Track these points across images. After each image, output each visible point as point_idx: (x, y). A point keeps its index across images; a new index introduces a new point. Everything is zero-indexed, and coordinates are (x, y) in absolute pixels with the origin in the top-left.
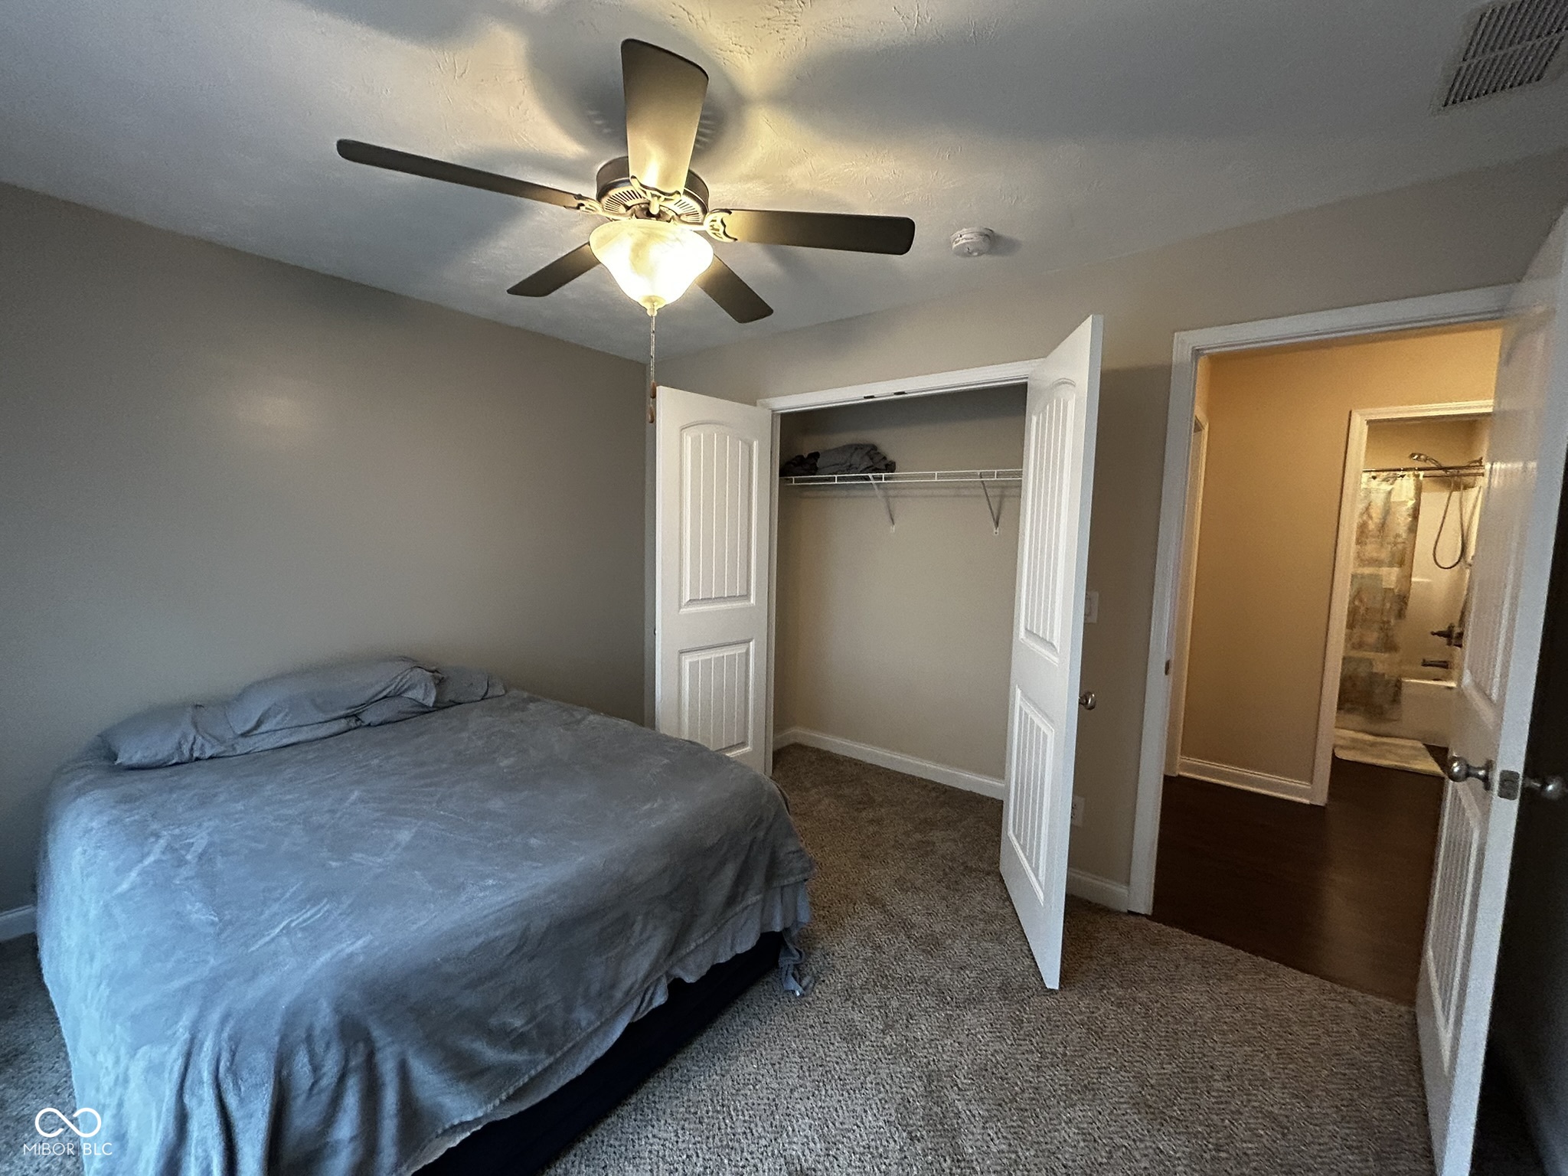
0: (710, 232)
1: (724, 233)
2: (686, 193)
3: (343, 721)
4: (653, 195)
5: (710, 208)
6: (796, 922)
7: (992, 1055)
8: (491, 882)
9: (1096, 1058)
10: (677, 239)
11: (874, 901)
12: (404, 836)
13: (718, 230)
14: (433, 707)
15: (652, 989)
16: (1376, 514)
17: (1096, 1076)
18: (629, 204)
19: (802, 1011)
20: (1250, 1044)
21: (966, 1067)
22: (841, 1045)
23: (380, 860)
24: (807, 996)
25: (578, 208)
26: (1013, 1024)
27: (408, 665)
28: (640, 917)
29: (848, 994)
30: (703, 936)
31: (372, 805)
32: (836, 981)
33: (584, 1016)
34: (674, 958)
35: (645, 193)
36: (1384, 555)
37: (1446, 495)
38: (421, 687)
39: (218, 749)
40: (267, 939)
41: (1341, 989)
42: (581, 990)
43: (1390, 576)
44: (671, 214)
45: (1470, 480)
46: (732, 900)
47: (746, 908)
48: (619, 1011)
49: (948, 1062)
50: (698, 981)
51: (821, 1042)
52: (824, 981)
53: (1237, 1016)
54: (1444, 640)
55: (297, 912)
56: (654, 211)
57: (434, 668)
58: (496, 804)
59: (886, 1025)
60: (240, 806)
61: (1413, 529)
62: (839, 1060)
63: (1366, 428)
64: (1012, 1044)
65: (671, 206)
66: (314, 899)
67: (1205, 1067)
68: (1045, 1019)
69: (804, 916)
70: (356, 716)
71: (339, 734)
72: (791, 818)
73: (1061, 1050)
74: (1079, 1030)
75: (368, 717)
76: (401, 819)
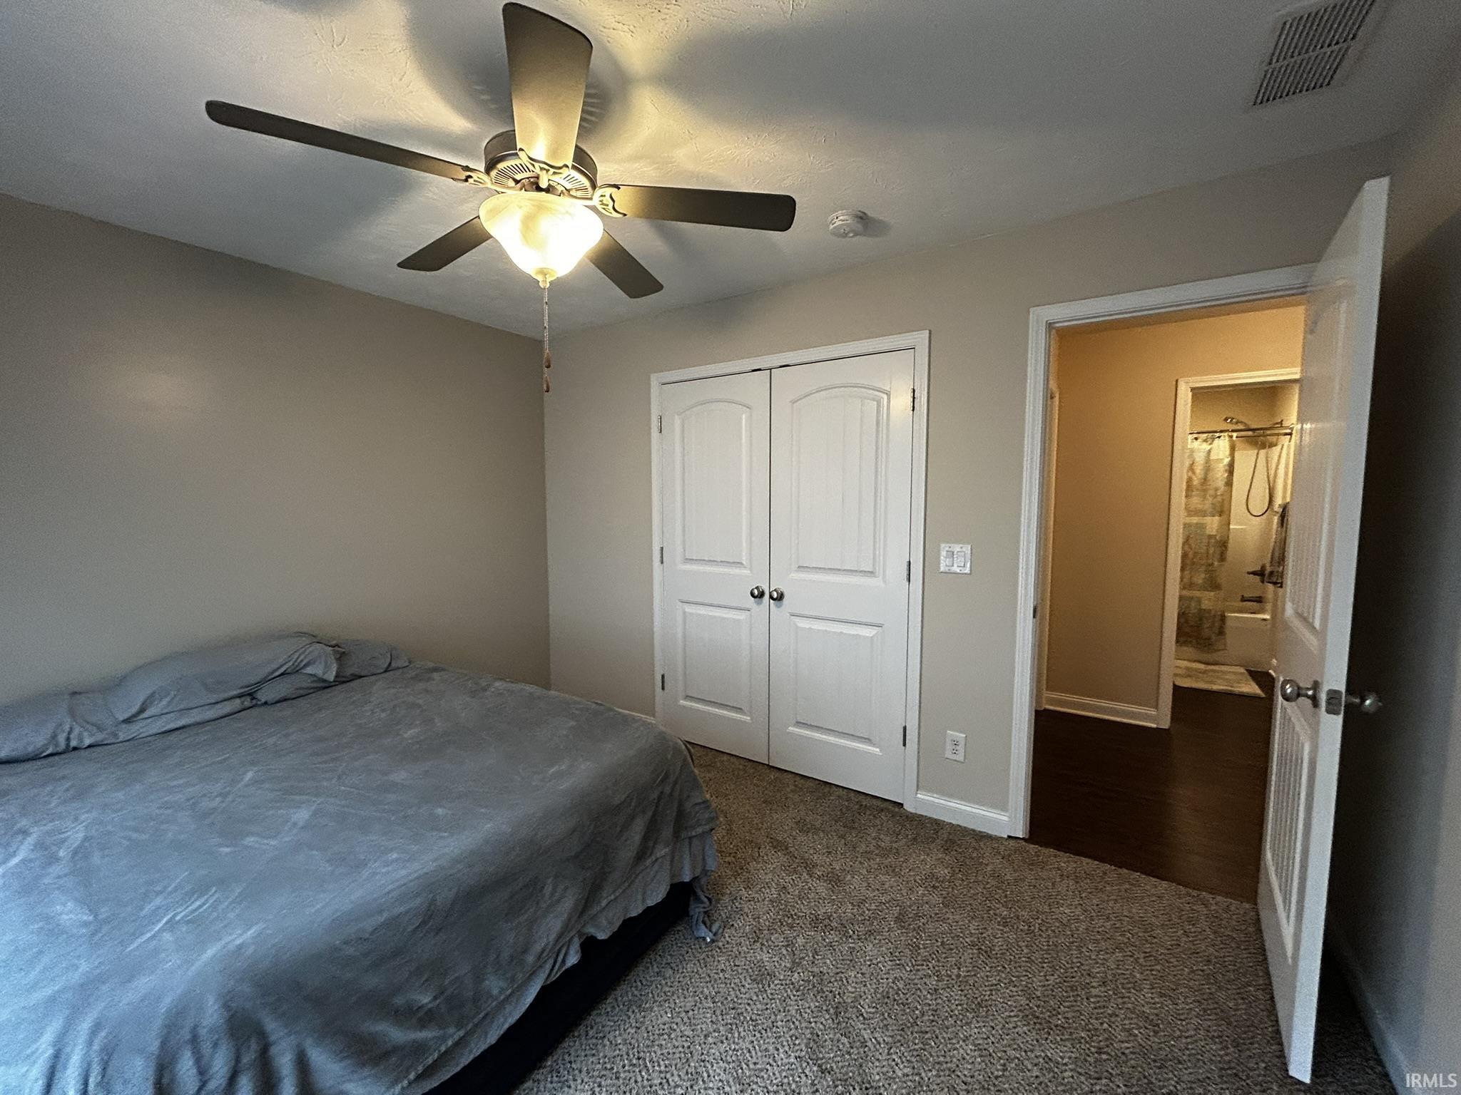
0: (600, 207)
1: (614, 208)
2: (574, 167)
3: (238, 701)
4: (542, 169)
5: (599, 183)
6: (705, 872)
7: (893, 983)
8: (395, 856)
9: (987, 976)
10: (567, 212)
11: (779, 845)
12: (302, 815)
13: (607, 205)
14: (334, 681)
15: (563, 951)
16: (1199, 470)
17: (988, 993)
18: (518, 177)
19: (713, 956)
20: (1121, 950)
21: (870, 997)
22: (751, 986)
23: (273, 842)
24: (717, 941)
25: (466, 180)
26: (910, 950)
27: (305, 640)
28: (550, 881)
29: (756, 936)
30: (614, 892)
31: (267, 786)
32: (743, 925)
33: (494, 985)
34: (586, 917)
35: (533, 165)
36: (1207, 505)
37: (1256, 451)
38: (320, 663)
39: (99, 737)
40: (149, 935)
41: (1195, 893)
42: (492, 957)
43: (1212, 524)
44: (560, 189)
45: (1274, 439)
46: (641, 855)
47: (657, 860)
48: (533, 974)
49: (853, 993)
50: (610, 937)
51: (733, 985)
52: (733, 925)
53: (1108, 924)
54: (1258, 578)
55: (182, 905)
56: (544, 185)
57: (334, 643)
58: (400, 776)
59: (794, 962)
60: (120, 795)
61: (1229, 483)
62: (750, 1001)
63: (1191, 394)
64: (911, 971)
65: (560, 180)
66: (200, 889)
67: (1082, 975)
68: (939, 944)
69: (712, 864)
70: (251, 695)
71: (231, 715)
72: (696, 771)
73: (955, 971)
74: (970, 951)
75: (263, 696)
76: (297, 798)
